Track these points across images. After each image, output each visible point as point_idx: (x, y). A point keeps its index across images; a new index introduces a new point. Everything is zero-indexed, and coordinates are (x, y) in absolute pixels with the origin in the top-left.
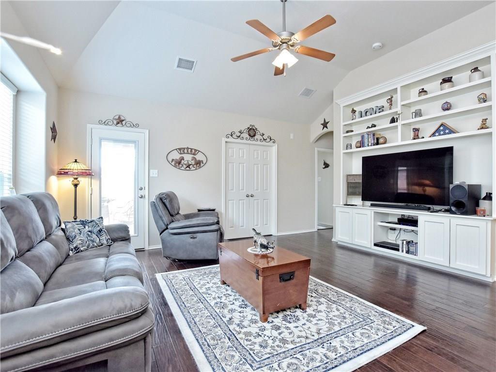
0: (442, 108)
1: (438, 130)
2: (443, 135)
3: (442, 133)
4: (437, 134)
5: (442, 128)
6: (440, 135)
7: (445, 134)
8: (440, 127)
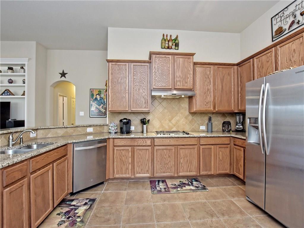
0: (8, 82)
1: (4, 92)
2: (6, 95)
3: (6, 94)
4: (4, 95)
5: (6, 92)
6: (5, 95)
7: (7, 95)
8: (5, 91)
